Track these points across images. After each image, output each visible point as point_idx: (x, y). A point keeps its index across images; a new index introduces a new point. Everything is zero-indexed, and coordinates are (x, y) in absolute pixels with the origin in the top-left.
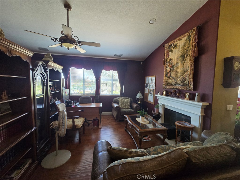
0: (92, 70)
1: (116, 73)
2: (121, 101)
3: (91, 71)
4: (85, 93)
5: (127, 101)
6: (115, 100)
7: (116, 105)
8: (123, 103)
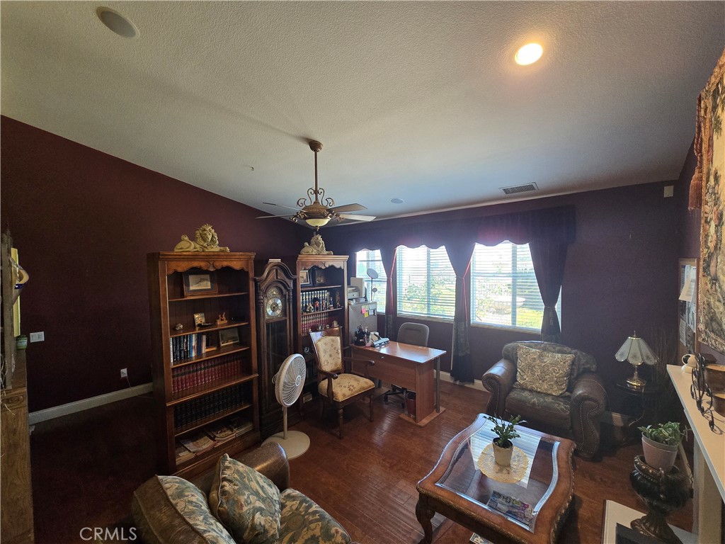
0: (444, 247)
1: (525, 250)
2: (526, 359)
3: (443, 249)
4: (432, 312)
5: (554, 364)
6: (507, 350)
7: (498, 370)
8: (531, 367)
